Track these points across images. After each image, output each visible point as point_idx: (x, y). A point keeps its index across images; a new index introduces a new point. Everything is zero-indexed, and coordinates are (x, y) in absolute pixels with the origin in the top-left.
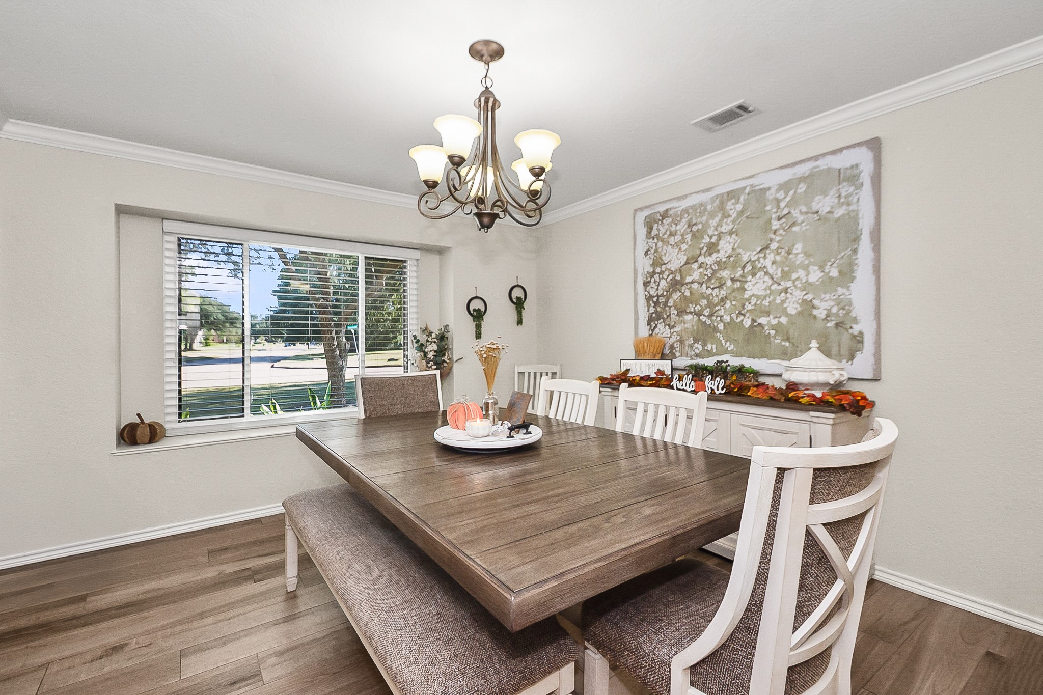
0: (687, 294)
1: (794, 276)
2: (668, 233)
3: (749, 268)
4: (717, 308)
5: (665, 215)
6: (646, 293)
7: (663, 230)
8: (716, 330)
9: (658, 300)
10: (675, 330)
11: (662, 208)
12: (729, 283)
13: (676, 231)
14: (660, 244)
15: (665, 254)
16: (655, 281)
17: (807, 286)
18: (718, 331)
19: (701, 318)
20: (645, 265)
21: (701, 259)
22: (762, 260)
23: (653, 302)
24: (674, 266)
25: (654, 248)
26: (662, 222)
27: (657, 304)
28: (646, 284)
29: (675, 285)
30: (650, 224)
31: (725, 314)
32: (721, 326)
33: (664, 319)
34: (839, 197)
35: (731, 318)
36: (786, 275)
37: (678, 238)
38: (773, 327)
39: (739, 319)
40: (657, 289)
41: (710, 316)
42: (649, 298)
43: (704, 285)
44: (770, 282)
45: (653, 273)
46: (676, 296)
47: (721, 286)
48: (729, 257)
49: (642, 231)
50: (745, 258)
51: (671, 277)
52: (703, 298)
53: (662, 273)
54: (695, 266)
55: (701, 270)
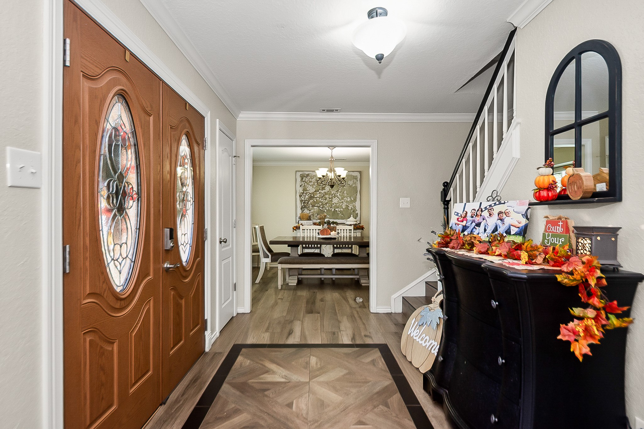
0: (315, 201)
1: (344, 199)
2: (309, 181)
3: (333, 195)
4: (325, 205)
5: (308, 175)
6: (300, 199)
7: (307, 180)
8: (324, 212)
9: (305, 201)
10: (311, 211)
11: (307, 173)
12: (328, 199)
13: (312, 181)
14: (306, 184)
15: (308, 187)
16: (304, 196)
17: (347, 202)
18: (325, 212)
19: (320, 208)
20: (300, 190)
21: (320, 191)
22: (337, 194)
23: (303, 202)
24: (311, 191)
25: (304, 185)
26: (307, 178)
27: (304, 203)
28: (300, 196)
29: (311, 198)
30: (302, 177)
31: (327, 208)
32: (326, 211)
33: (307, 208)
34: (354, 182)
35: (329, 209)
36: (342, 199)
37: (312, 183)
38: (339, 211)
39: (331, 209)
40: (305, 198)
41: (322, 208)
42: (301, 201)
43: (321, 199)
44: (339, 200)
45: (303, 193)
46: (311, 201)
47: (326, 199)
48: (328, 191)
49: (299, 179)
50: (332, 193)
51: (310, 195)
52: (320, 202)
53: (307, 193)
54: (318, 193)
55: (320, 194)
